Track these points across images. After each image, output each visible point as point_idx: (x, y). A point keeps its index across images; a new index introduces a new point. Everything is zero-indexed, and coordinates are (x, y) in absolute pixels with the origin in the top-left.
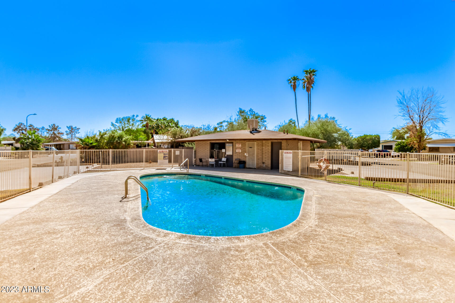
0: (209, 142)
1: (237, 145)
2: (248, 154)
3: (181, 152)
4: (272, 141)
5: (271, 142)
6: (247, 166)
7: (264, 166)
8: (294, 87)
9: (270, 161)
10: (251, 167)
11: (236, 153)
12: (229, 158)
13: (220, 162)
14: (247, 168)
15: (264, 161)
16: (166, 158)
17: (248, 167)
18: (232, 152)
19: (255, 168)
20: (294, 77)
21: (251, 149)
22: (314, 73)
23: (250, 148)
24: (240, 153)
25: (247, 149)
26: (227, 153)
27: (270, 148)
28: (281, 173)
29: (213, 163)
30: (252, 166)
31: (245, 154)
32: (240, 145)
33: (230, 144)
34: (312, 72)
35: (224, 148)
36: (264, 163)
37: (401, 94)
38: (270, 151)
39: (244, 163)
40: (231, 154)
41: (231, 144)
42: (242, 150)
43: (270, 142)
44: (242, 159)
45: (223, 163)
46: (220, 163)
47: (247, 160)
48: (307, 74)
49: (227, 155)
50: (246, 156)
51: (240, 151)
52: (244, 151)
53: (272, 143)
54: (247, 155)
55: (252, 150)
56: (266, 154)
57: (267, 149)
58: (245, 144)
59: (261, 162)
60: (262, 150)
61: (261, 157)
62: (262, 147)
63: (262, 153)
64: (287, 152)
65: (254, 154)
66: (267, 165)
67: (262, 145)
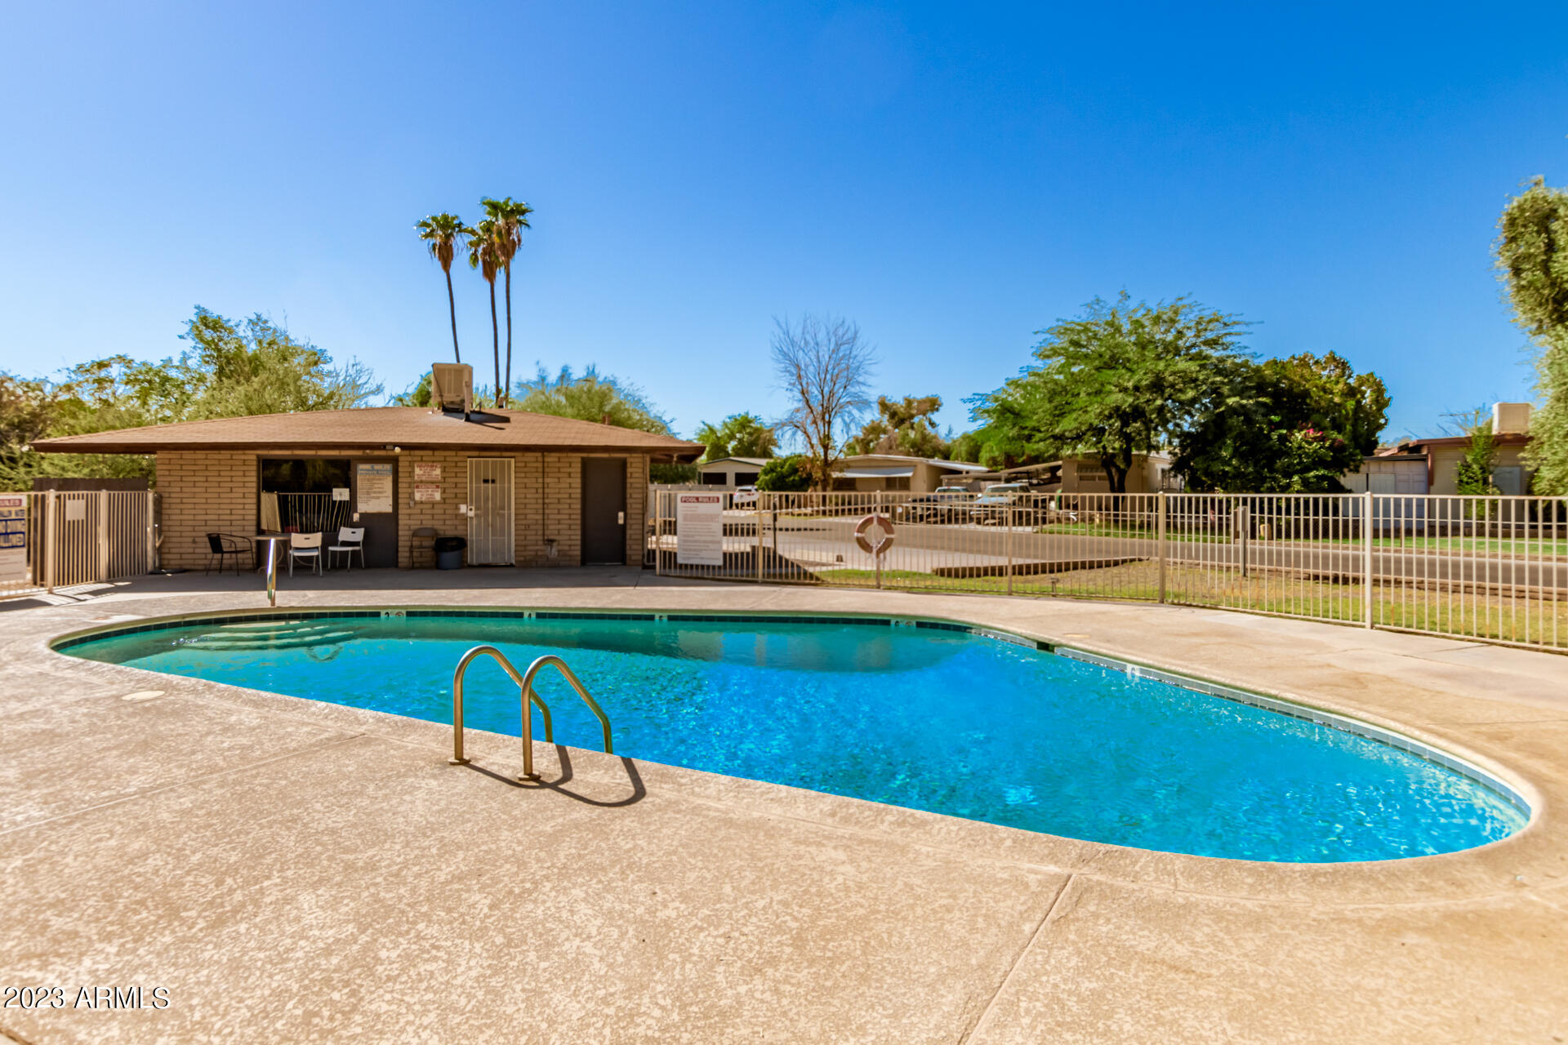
0: (252, 456)
1: (418, 471)
2: (477, 509)
3: (92, 508)
4: (585, 455)
5: (583, 458)
6: (472, 557)
7: (554, 552)
8: (445, 255)
9: (579, 532)
10: (490, 560)
11: (416, 503)
12: (380, 527)
13: (331, 548)
14: (471, 566)
15: (551, 533)
16: (14, 539)
17: (475, 562)
18: (390, 501)
19: (512, 566)
20: (445, 218)
21: (490, 485)
22: (522, 218)
23: (486, 481)
24: (433, 504)
25: (471, 485)
26: (365, 506)
27: (577, 482)
28: (661, 575)
29: (315, 553)
30: (494, 555)
31: (463, 509)
32: (438, 472)
33: (378, 467)
34: (515, 213)
35: (348, 482)
36: (551, 542)
37: (781, 327)
38: (577, 492)
39: (460, 543)
40: (389, 510)
41: (388, 467)
42: (444, 492)
43: (576, 458)
44: (448, 530)
45: (353, 551)
46: (333, 552)
47: (472, 534)
48: (496, 215)
49: (362, 515)
50: (465, 518)
51: (438, 496)
52: (454, 497)
53: (585, 463)
54: (471, 514)
55: (494, 490)
56: (560, 506)
57: (563, 485)
58: (459, 464)
59: (541, 538)
60: (540, 491)
61: (540, 517)
62: (540, 480)
63: (541, 501)
64: (697, 499)
65: (503, 509)
66: (567, 548)
67: (540, 470)
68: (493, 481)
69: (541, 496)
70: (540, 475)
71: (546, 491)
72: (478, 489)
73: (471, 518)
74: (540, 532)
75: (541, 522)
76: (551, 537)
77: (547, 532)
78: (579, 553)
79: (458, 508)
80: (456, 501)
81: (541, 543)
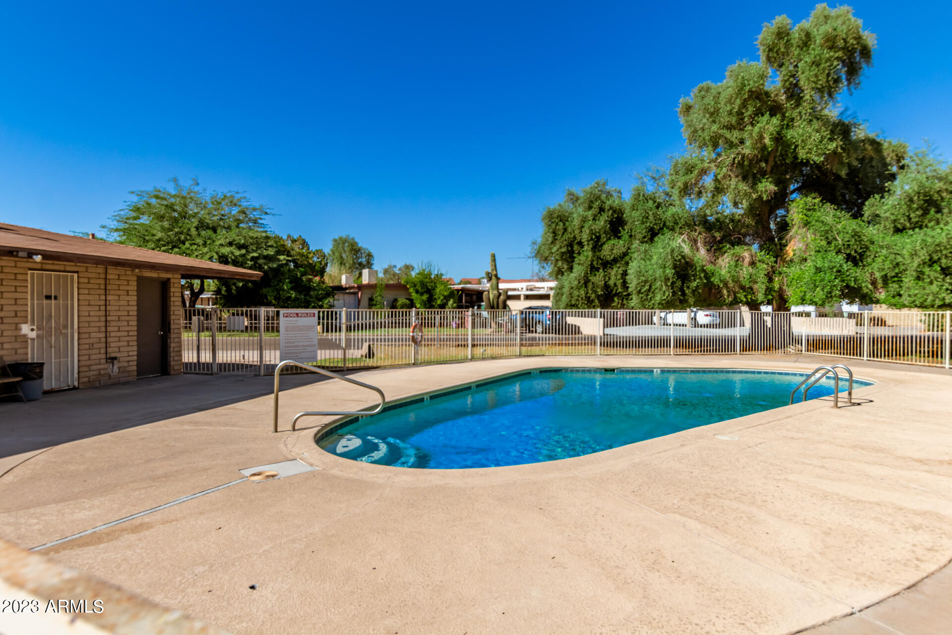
2: (39, 329)
4: (140, 273)
5: (138, 277)
7: (115, 369)
9: (136, 348)
10: (54, 384)
15: (113, 350)
21: (53, 302)
23: (48, 297)
25: (32, 301)
27: (134, 299)
30: (57, 379)
31: (24, 329)
36: (112, 359)
38: (134, 310)
43: (133, 277)
44: (7, 355)
50: (26, 340)
54: (33, 334)
55: (57, 307)
56: (120, 324)
57: (122, 303)
58: (19, 277)
59: (103, 356)
60: (103, 308)
61: (103, 335)
62: (103, 297)
63: (103, 319)
64: (297, 314)
65: (66, 327)
66: (126, 364)
67: (103, 287)
68: (56, 298)
69: (103, 313)
70: (103, 292)
71: (109, 308)
72: (40, 306)
73: (33, 339)
74: (103, 351)
75: (103, 340)
76: (113, 355)
77: (109, 350)
78: (135, 368)
79: (18, 329)
80: (16, 320)
81: (104, 361)
